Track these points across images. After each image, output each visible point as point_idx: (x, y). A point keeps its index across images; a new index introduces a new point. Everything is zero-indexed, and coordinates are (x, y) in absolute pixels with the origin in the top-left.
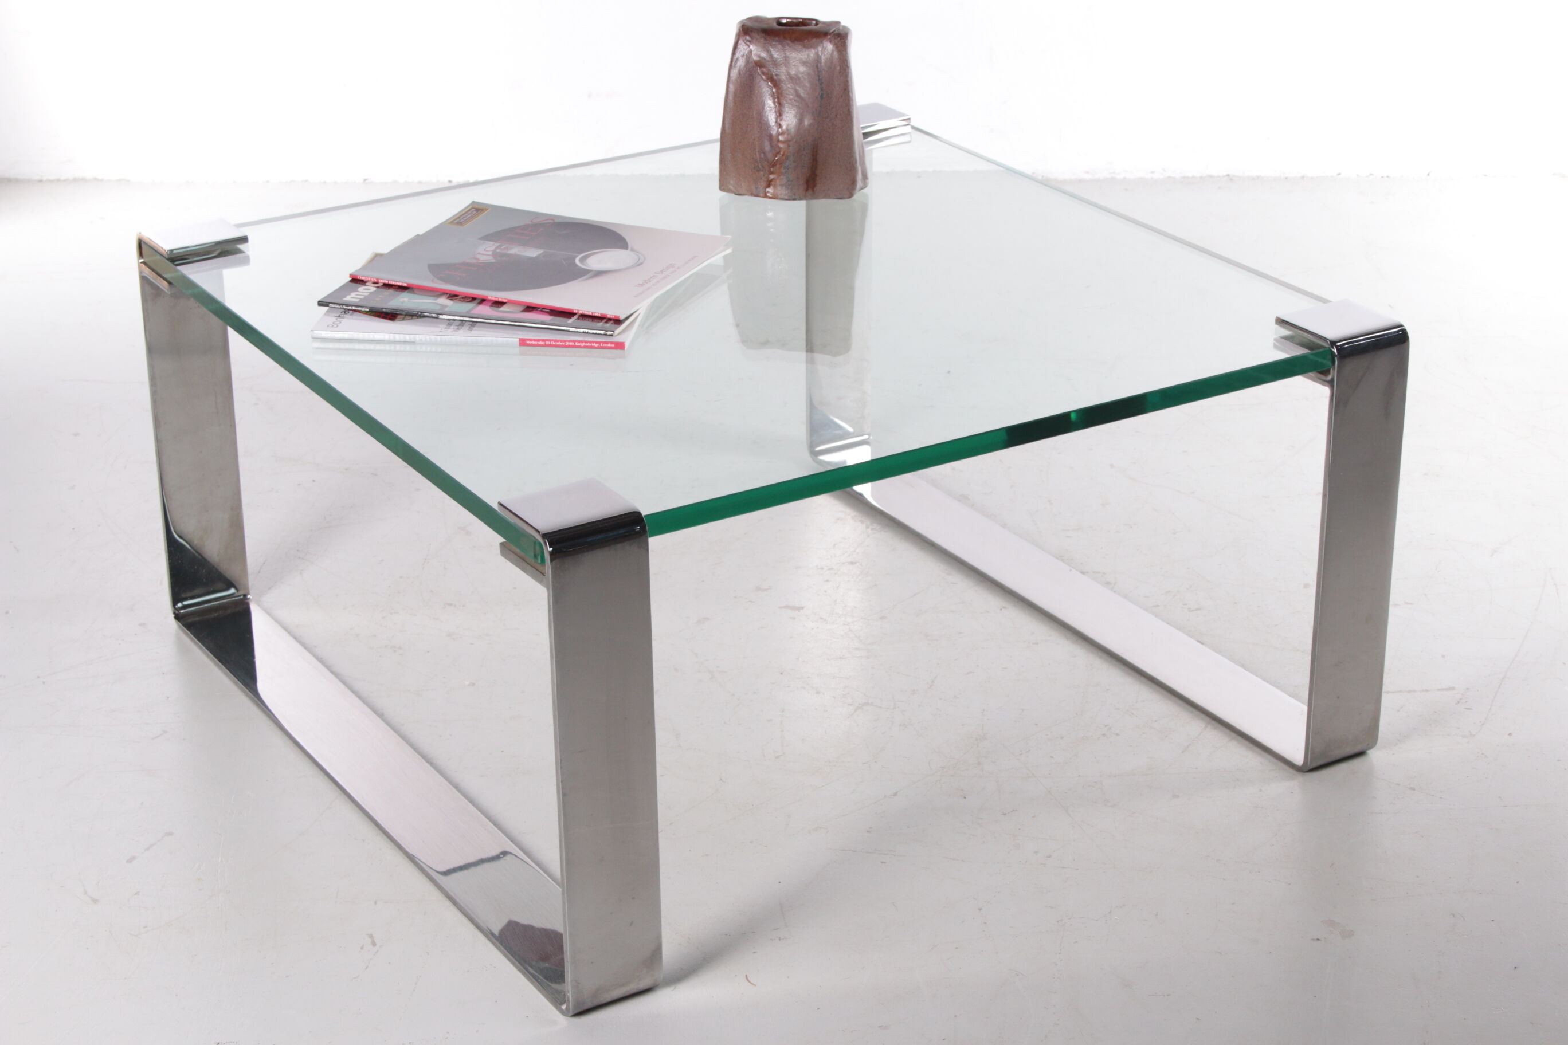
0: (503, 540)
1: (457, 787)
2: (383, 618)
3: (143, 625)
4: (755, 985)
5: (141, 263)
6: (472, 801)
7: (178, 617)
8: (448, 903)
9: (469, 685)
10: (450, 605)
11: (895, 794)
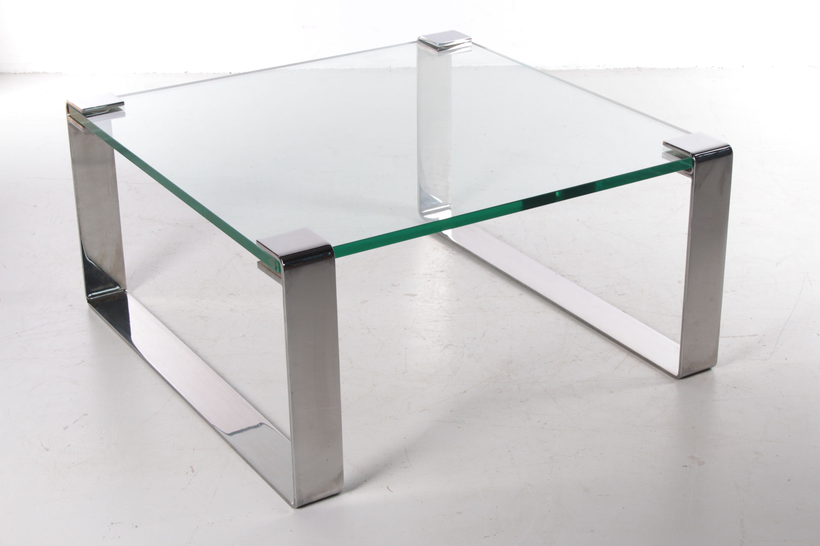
0: (259, 260)
1: (236, 389)
2: (197, 301)
3: (71, 305)
4: (392, 492)
5: (68, 116)
6: (244, 397)
7: (89, 301)
8: (232, 450)
9: (242, 336)
10: (232, 294)
11: (465, 392)
